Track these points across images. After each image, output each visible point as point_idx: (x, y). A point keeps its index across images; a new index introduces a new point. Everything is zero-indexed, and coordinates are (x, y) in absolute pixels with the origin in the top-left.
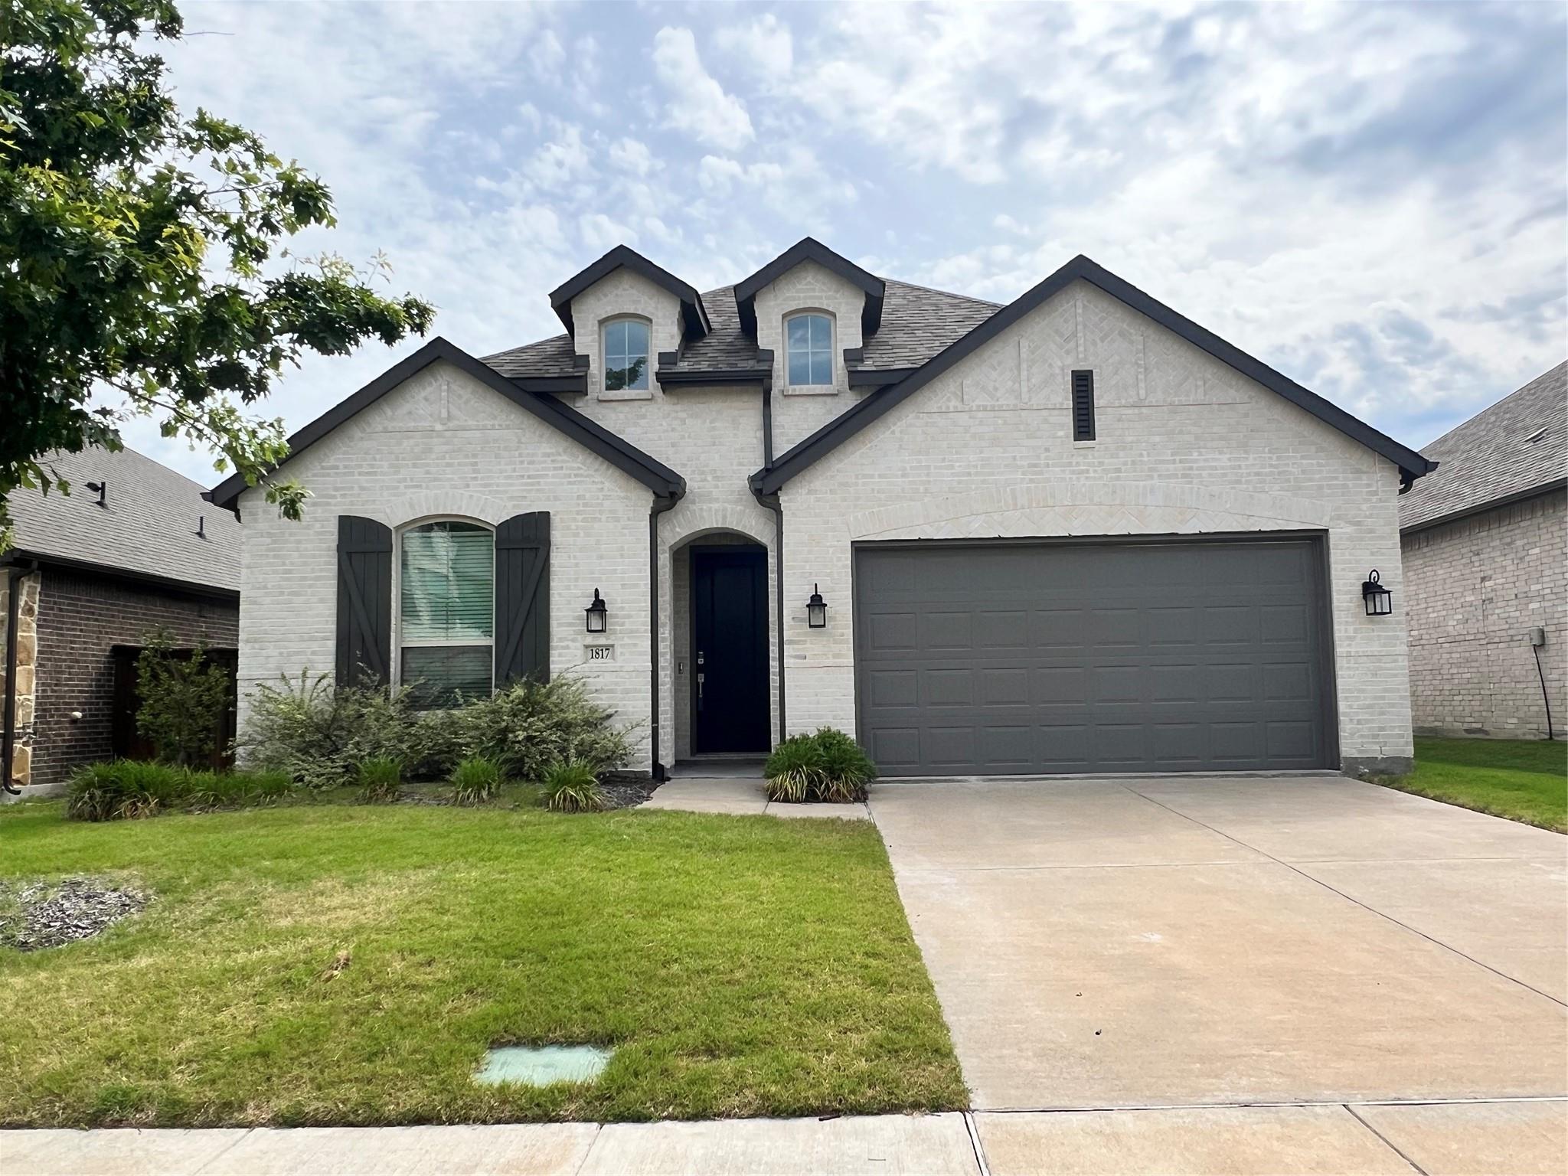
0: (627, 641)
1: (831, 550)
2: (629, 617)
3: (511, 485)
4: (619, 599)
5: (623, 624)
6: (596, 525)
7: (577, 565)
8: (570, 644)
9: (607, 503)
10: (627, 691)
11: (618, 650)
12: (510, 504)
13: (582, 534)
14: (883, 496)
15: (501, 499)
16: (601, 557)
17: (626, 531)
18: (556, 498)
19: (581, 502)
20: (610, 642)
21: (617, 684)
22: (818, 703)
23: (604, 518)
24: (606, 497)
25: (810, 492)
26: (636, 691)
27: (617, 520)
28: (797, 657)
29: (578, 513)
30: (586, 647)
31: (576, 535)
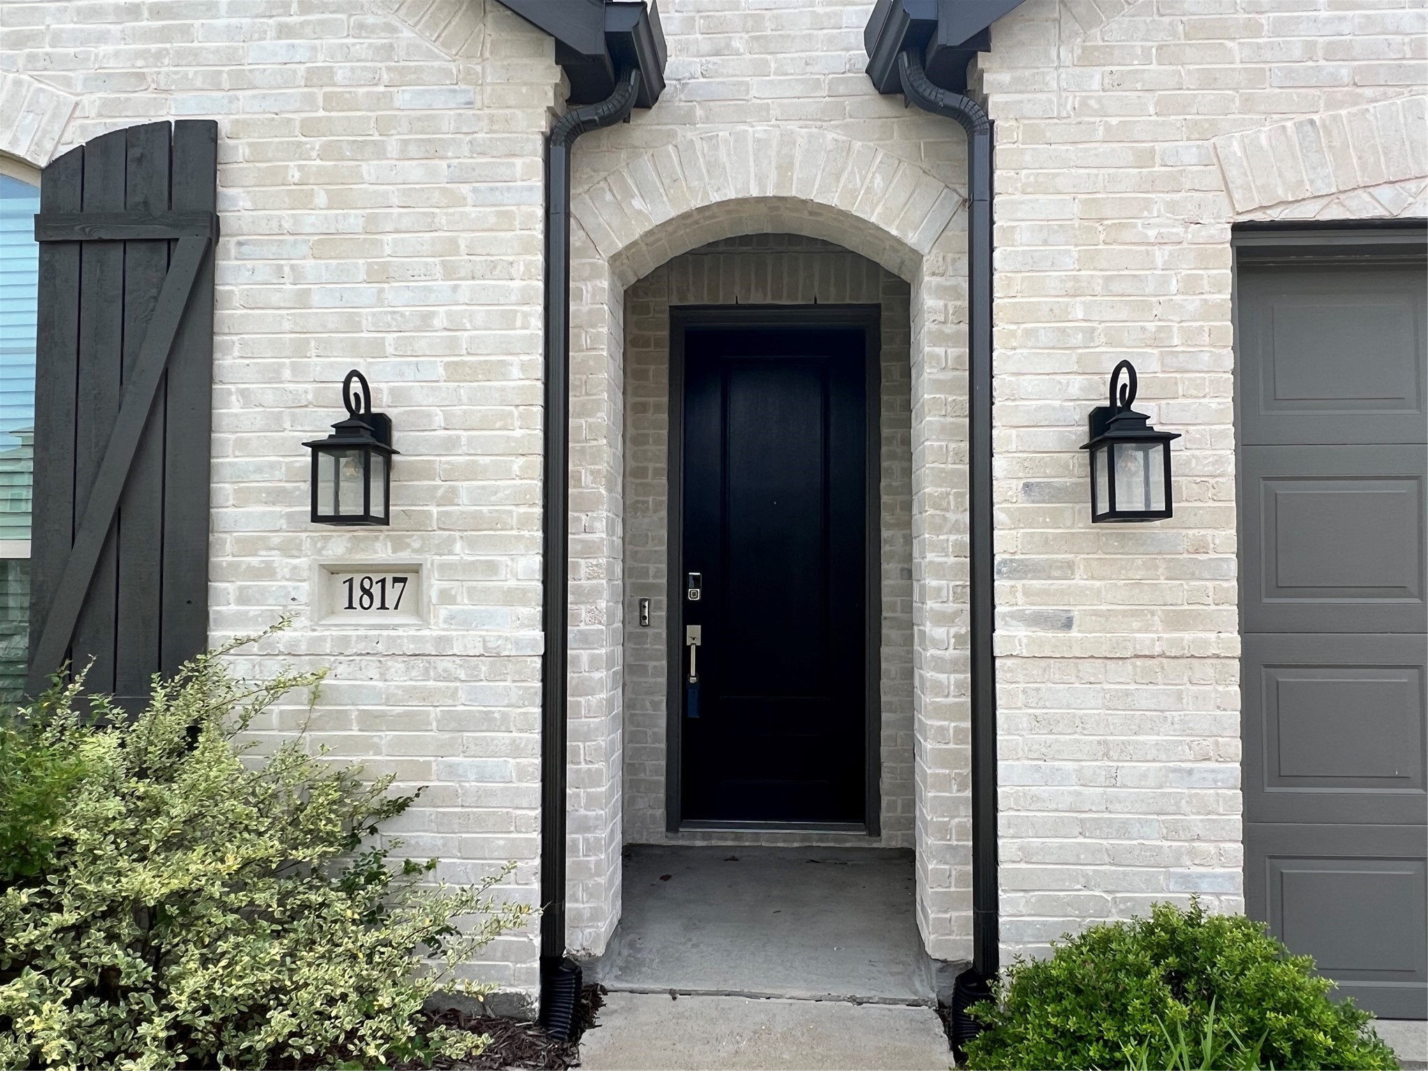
0: (461, 552)
1: (1160, 255)
2: (471, 473)
3: (102, 38)
4: (439, 420)
5: (450, 498)
6: (369, 169)
7: (302, 300)
8: (277, 558)
9: (403, 96)
10: (457, 723)
11: (434, 585)
12: (91, 101)
13: (321, 198)
14: (1345, 71)
15: (67, 82)
16: (381, 275)
17: (465, 189)
18: (241, 82)
19: (319, 93)
20: (405, 557)
21: (426, 696)
22: (1113, 780)
23: (393, 145)
24: (403, 77)
25: (1088, 58)
26: (487, 721)
27: (433, 151)
28: (1039, 620)
29: (309, 128)
30: (332, 571)
31: (303, 201)
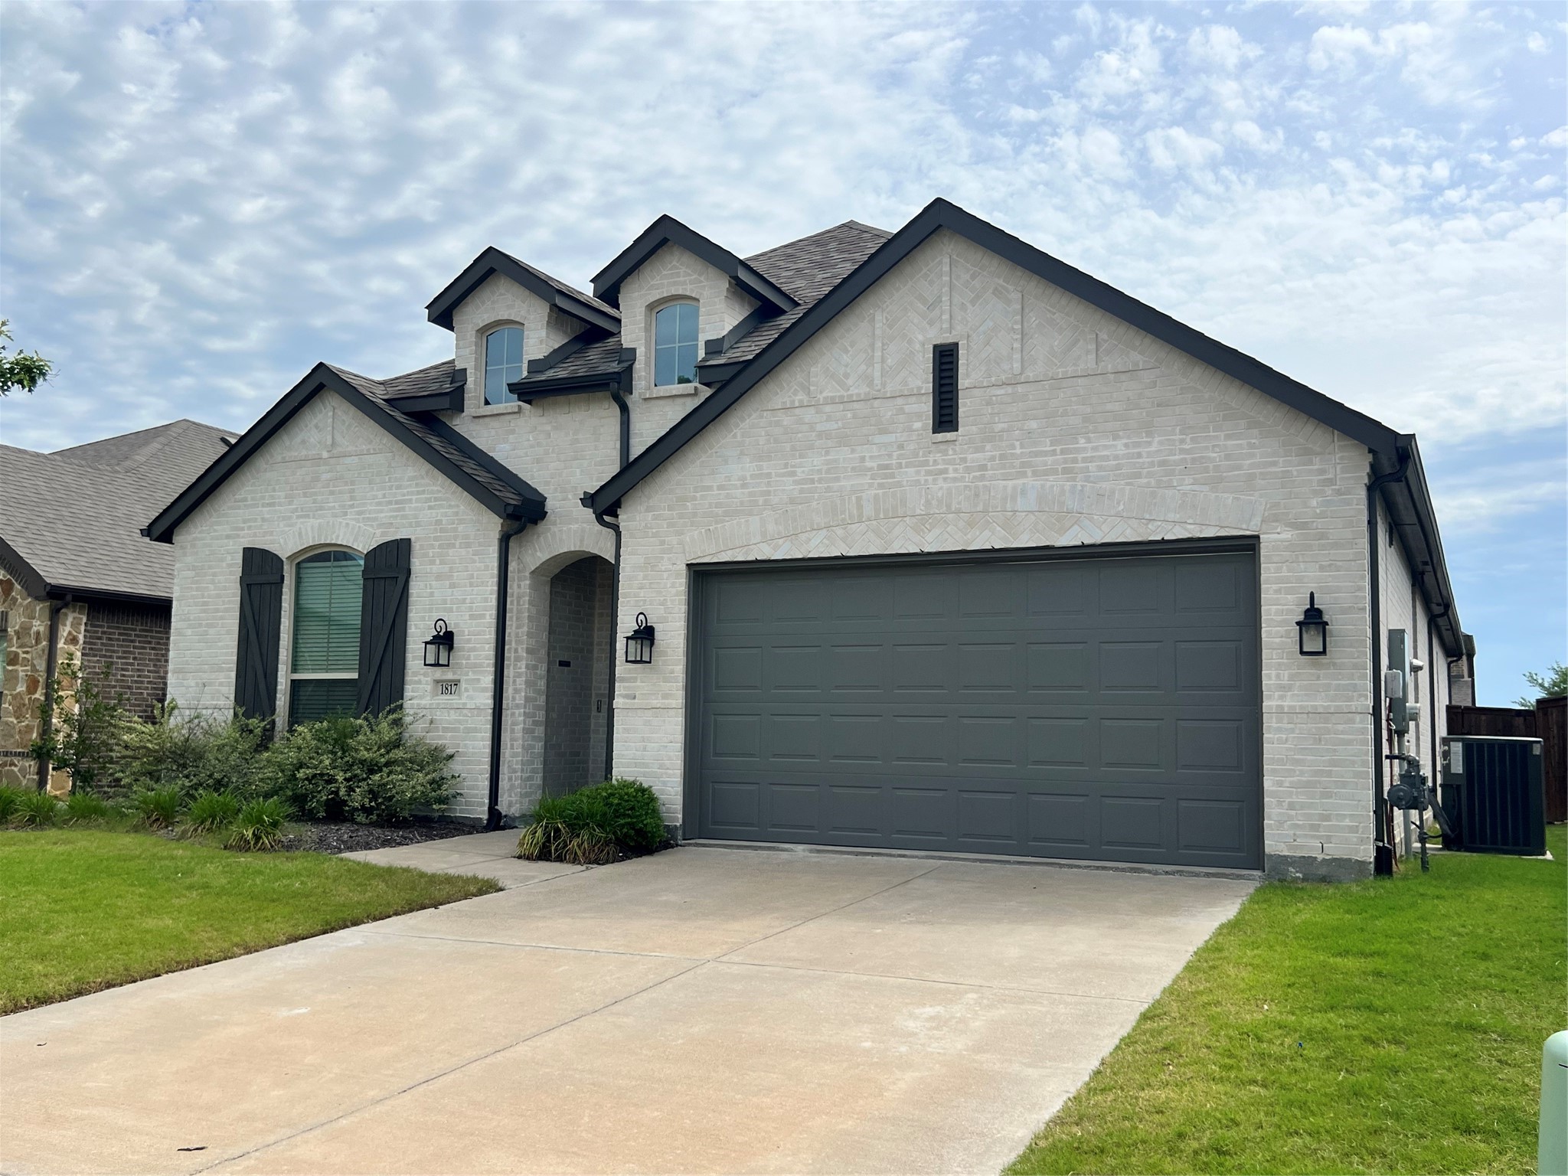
0: (471, 676)
1: (665, 575)
2: (474, 649)
3: (381, 511)
4: (466, 633)
5: (468, 658)
6: (451, 551)
7: (432, 594)
8: (422, 677)
9: (461, 528)
10: (468, 730)
11: (463, 685)
12: (378, 532)
13: (438, 562)
14: (720, 511)
15: (372, 526)
16: (453, 586)
17: (476, 558)
18: (418, 524)
19: (438, 527)
20: (456, 677)
21: (459, 722)
22: (645, 749)
23: (457, 545)
24: (461, 521)
25: (648, 510)
26: (476, 730)
27: (468, 545)
28: (626, 696)
29: (436, 539)
30: (437, 682)
31: (433, 563)
